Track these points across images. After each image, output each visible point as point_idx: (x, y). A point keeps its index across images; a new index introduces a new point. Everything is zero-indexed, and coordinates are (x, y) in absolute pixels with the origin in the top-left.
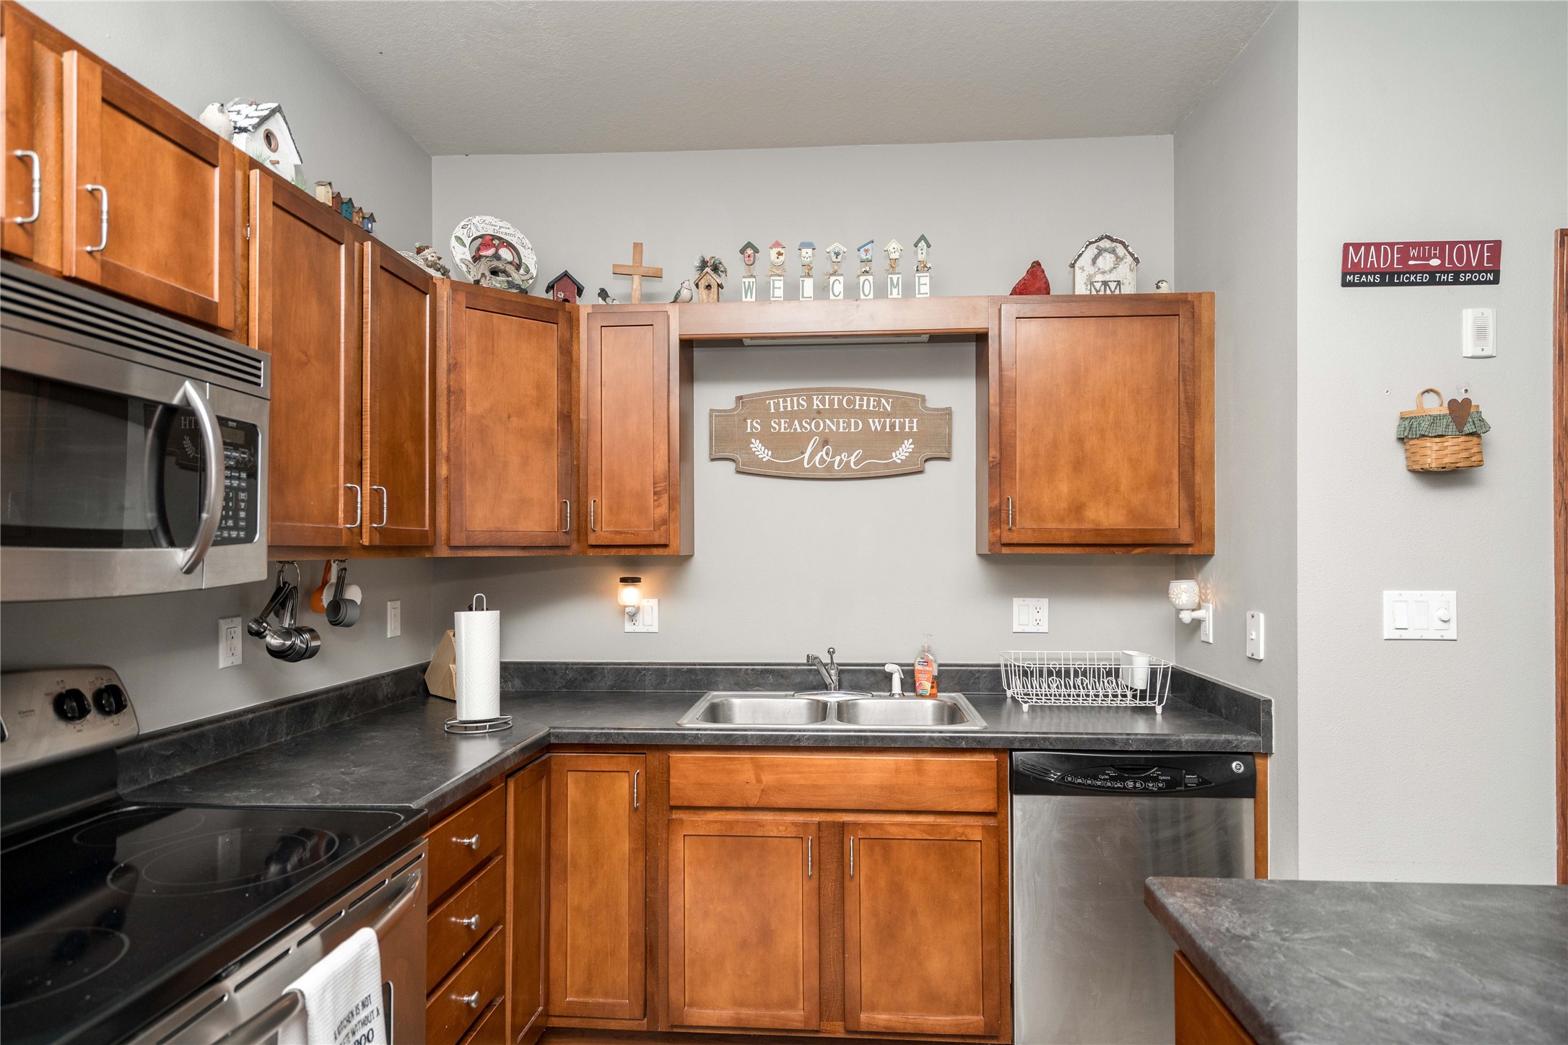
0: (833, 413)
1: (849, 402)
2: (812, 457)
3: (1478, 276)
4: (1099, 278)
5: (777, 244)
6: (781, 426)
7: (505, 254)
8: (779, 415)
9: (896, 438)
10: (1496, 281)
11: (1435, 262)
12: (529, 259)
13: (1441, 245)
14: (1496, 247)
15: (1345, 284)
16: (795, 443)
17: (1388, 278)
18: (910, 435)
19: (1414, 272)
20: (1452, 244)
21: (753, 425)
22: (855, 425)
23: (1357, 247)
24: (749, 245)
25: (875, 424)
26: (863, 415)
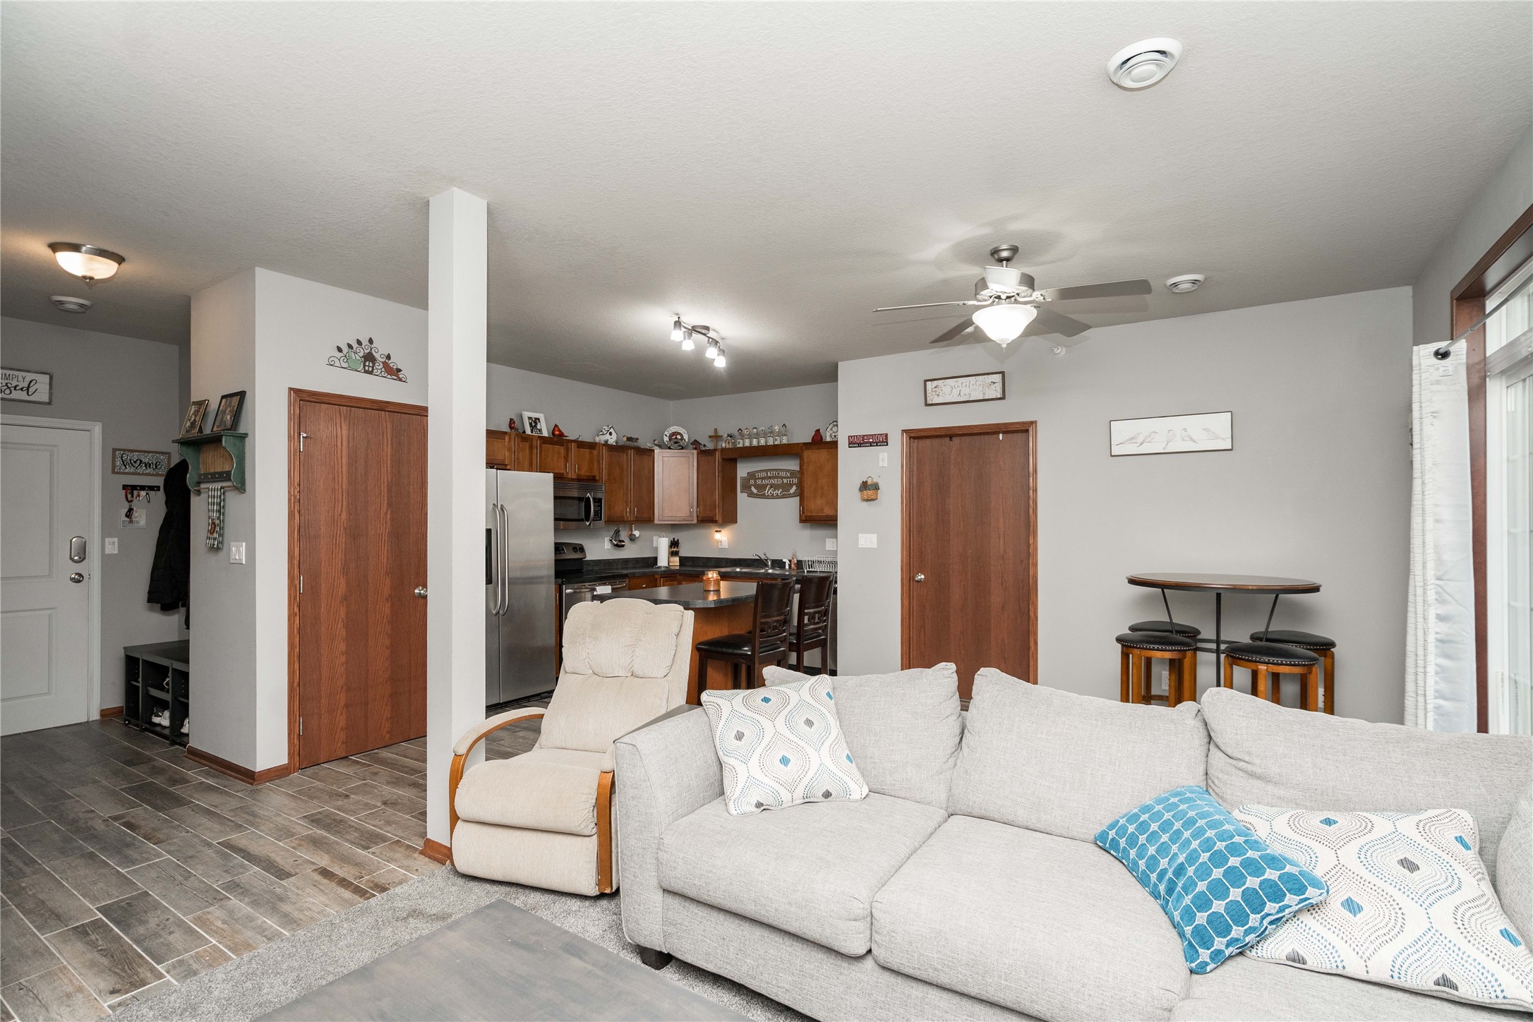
0: (773, 478)
1: (778, 474)
2: (768, 491)
3: (882, 444)
4: (834, 434)
5: (747, 429)
6: (759, 482)
7: (679, 437)
8: (759, 478)
9: (791, 485)
10: (887, 445)
11: (871, 440)
12: (686, 437)
13: (872, 435)
14: (886, 435)
15: (850, 447)
16: (763, 487)
17: (860, 445)
18: (795, 484)
19: (866, 443)
20: (875, 435)
21: (752, 482)
22: (780, 482)
23: (851, 437)
24: (740, 429)
25: (785, 481)
26: (782, 478)
